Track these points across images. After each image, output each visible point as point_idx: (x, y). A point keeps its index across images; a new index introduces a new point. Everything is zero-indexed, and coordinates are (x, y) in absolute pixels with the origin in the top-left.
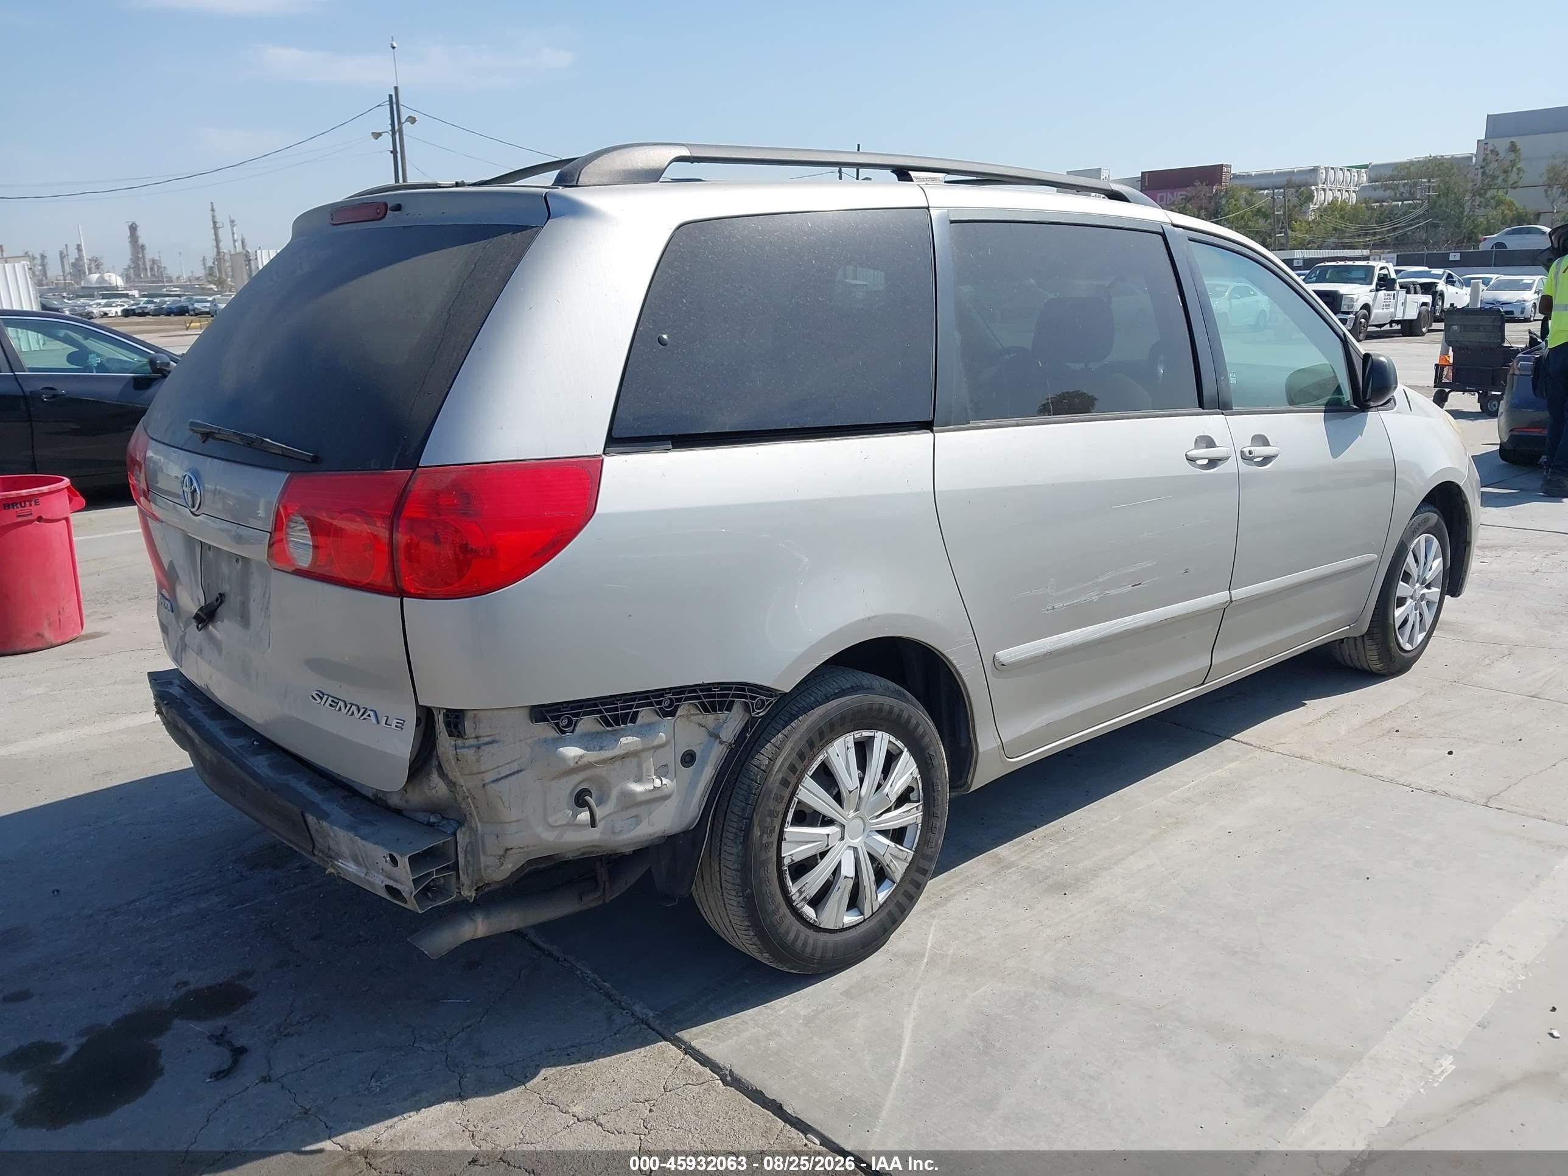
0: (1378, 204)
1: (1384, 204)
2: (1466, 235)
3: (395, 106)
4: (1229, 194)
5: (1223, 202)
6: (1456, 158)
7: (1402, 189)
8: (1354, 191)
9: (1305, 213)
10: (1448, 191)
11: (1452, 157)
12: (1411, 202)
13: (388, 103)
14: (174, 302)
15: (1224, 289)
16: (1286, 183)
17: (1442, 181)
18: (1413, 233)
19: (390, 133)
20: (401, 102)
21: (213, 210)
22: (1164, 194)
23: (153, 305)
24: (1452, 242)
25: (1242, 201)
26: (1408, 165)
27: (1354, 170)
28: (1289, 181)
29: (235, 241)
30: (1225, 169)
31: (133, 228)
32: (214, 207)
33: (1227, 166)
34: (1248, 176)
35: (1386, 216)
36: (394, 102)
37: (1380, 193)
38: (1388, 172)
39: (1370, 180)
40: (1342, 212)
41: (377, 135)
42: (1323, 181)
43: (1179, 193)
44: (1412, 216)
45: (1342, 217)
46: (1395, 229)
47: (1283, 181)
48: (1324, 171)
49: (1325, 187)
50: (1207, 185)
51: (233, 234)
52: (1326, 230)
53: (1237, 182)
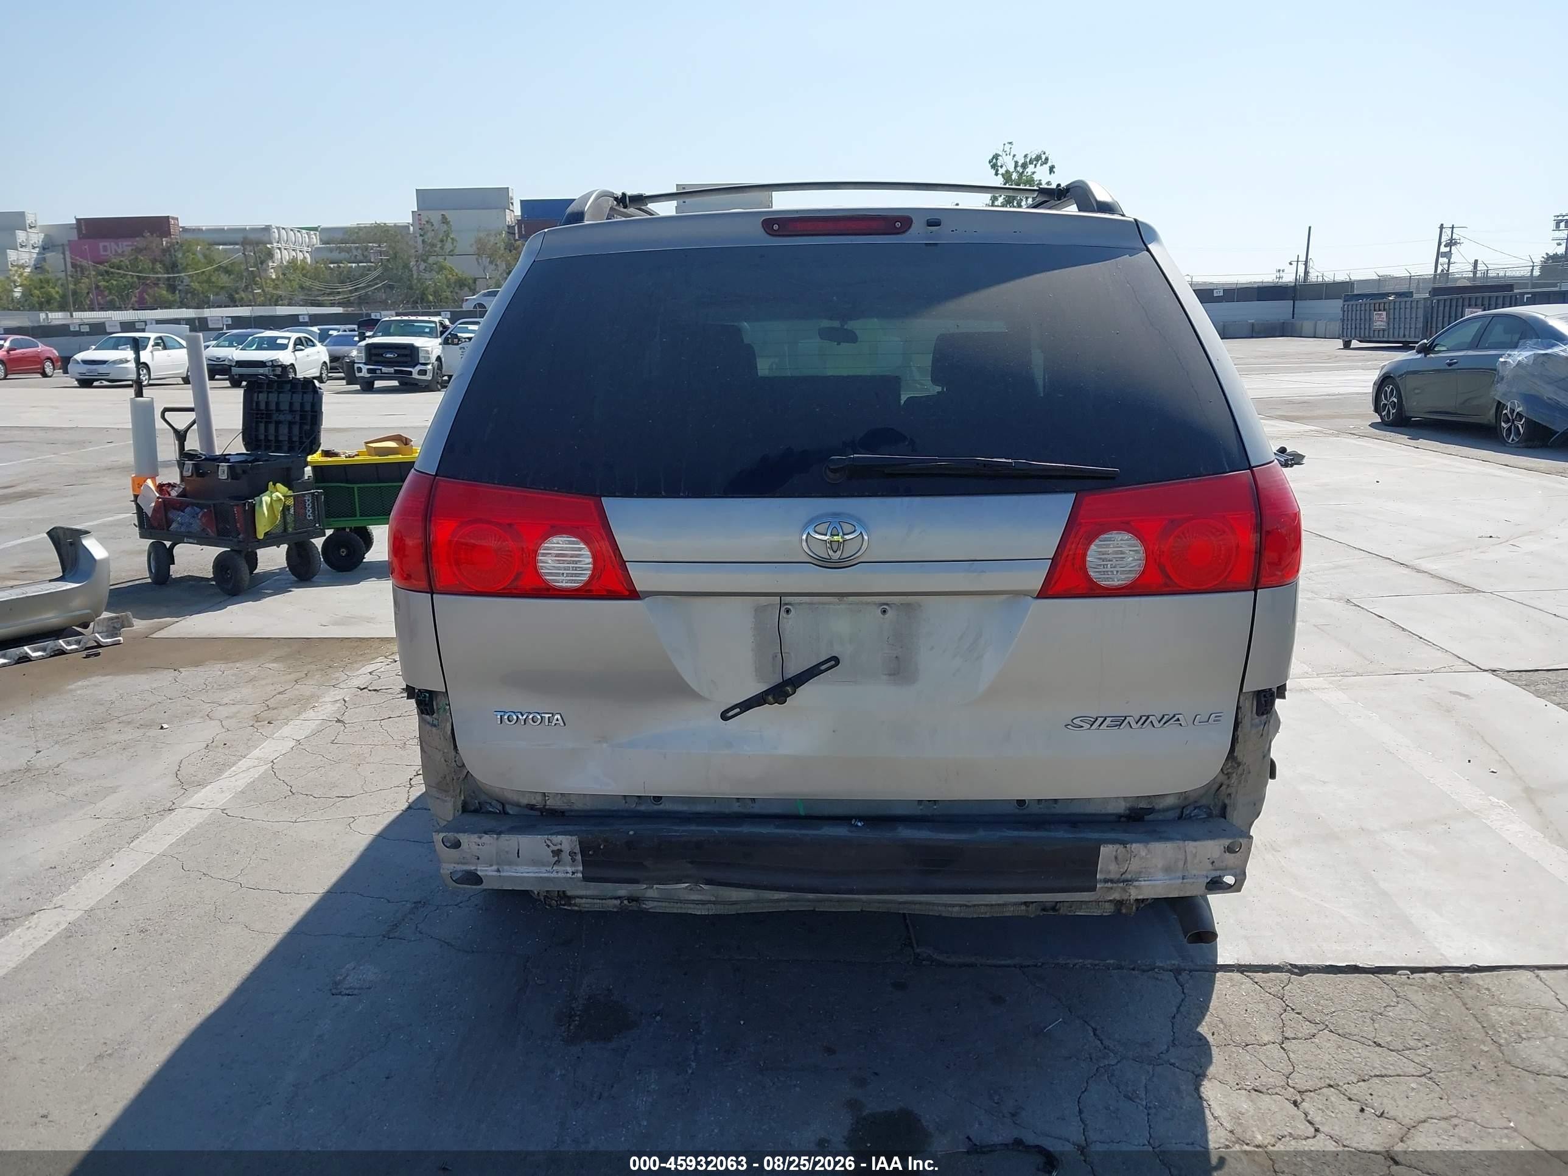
0: (336, 265)
1: (341, 265)
2: (419, 296)
4: (185, 246)
5: (180, 256)
6: (399, 227)
7: (355, 253)
8: (307, 252)
9: (266, 270)
10: (395, 257)
11: (395, 225)
12: (365, 264)
15: (285, 341)
16: (242, 240)
17: (390, 246)
18: (373, 293)
22: (107, 244)
24: (408, 302)
25: (200, 256)
26: (356, 231)
27: (304, 231)
28: (245, 238)
30: (172, 222)
33: (173, 218)
34: (199, 230)
35: (346, 278)
37: (335, 255)
38: (339, 236)
39: (323, 242)
40: (304, 272)
42: (277, 240)
43: (125, 244)
44: (370, 277)
45: (304, 275)
46: (356, 290)
47: (239, 237)
48: (276, 231)
49: (280, 246)
50: (157, 236)
52: (292, 288)
53: (187, 236)
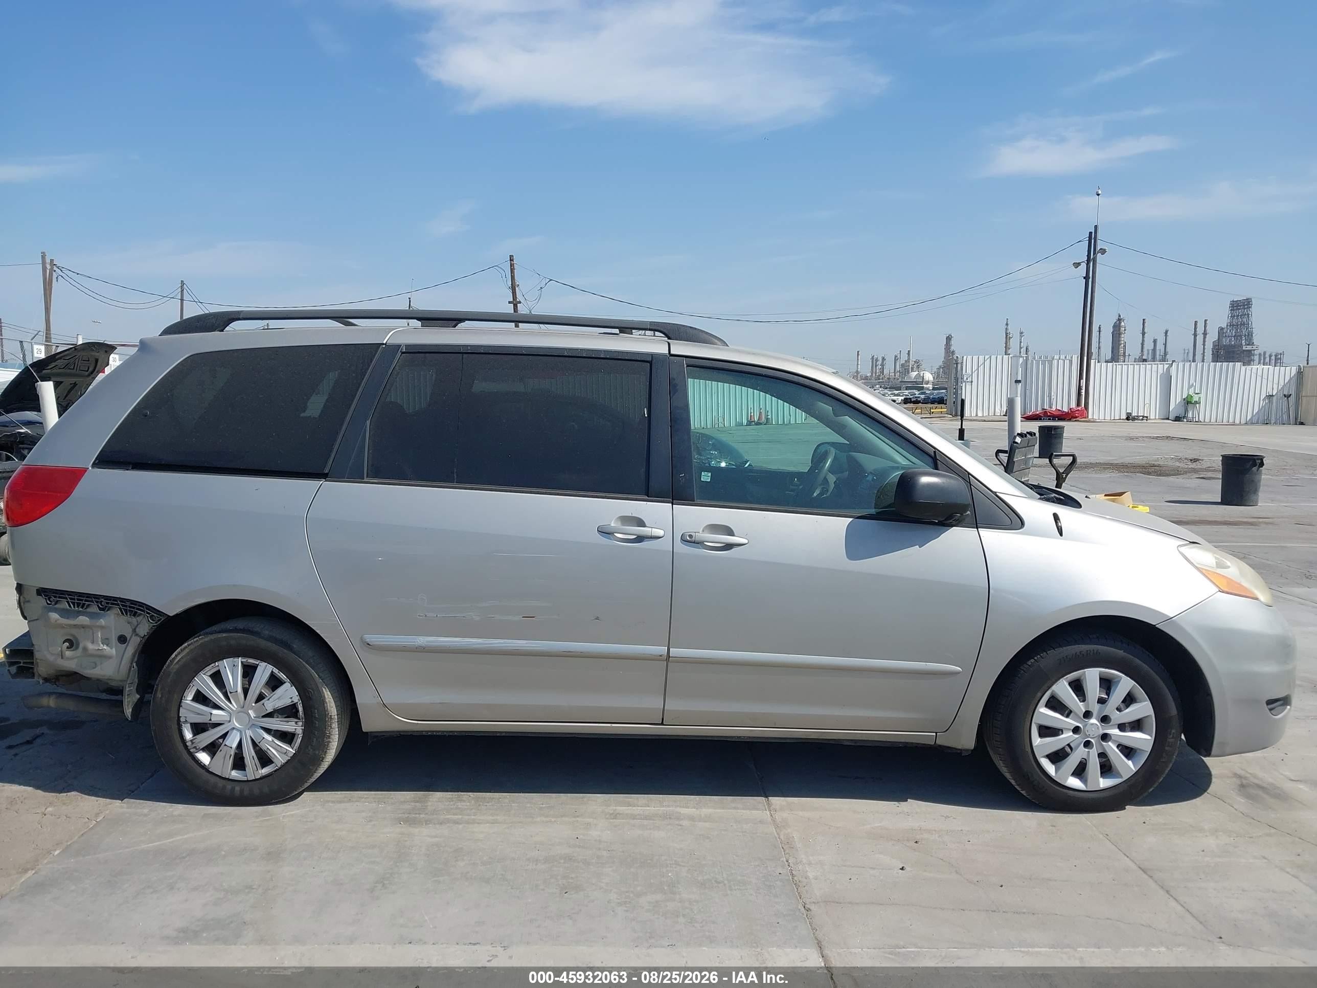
3: (1093, 241)
13: (1088, 239)
14: (938, 394)
19: (1086, 262)
20: (1099, 237)
21: (1007, 324)
23: (924, 396)
29: (1021, 348)
31: (949, 339)
32: (1008, 323)
36: (1092, 238)
41: (1077, 265)
51: (1021, 342)
